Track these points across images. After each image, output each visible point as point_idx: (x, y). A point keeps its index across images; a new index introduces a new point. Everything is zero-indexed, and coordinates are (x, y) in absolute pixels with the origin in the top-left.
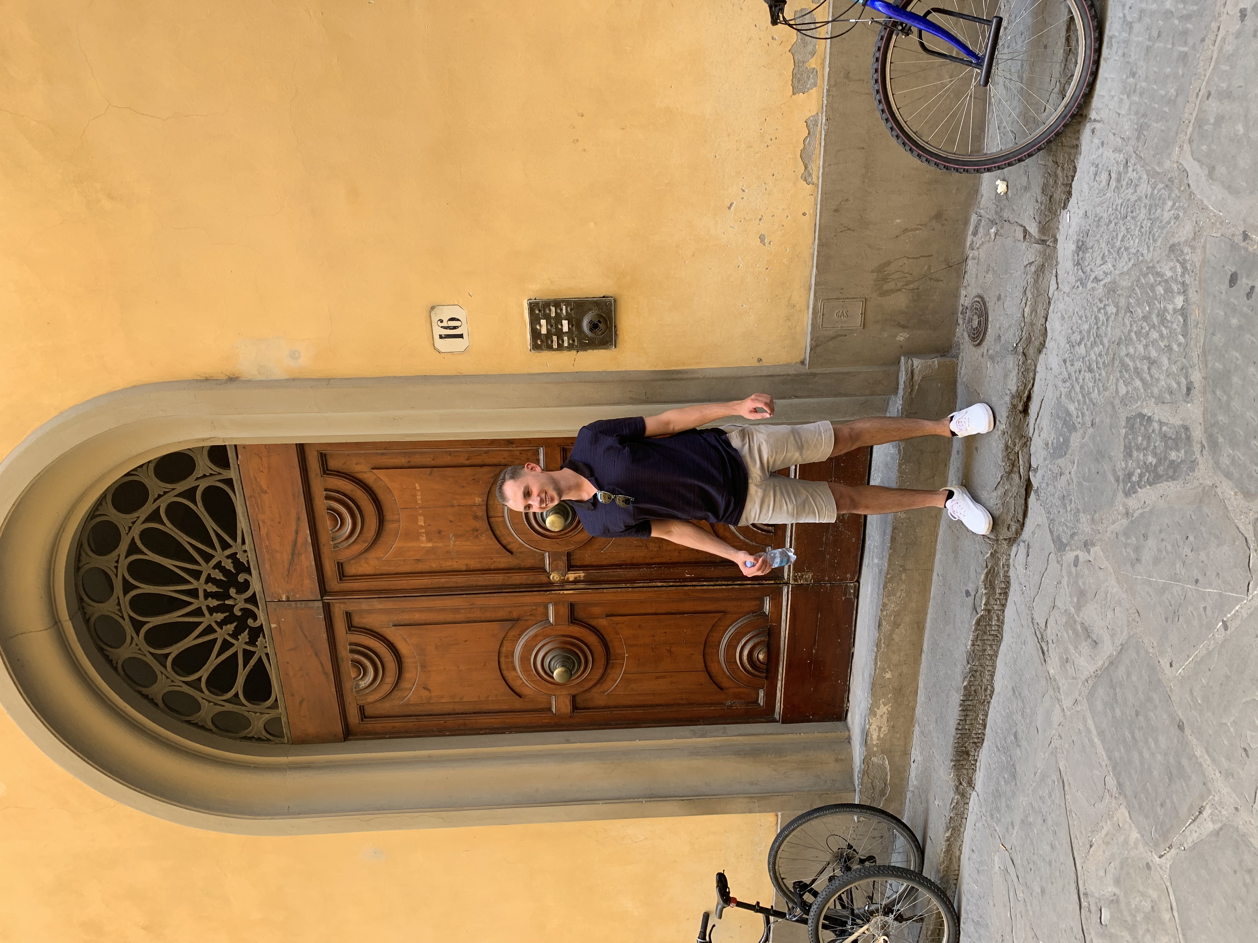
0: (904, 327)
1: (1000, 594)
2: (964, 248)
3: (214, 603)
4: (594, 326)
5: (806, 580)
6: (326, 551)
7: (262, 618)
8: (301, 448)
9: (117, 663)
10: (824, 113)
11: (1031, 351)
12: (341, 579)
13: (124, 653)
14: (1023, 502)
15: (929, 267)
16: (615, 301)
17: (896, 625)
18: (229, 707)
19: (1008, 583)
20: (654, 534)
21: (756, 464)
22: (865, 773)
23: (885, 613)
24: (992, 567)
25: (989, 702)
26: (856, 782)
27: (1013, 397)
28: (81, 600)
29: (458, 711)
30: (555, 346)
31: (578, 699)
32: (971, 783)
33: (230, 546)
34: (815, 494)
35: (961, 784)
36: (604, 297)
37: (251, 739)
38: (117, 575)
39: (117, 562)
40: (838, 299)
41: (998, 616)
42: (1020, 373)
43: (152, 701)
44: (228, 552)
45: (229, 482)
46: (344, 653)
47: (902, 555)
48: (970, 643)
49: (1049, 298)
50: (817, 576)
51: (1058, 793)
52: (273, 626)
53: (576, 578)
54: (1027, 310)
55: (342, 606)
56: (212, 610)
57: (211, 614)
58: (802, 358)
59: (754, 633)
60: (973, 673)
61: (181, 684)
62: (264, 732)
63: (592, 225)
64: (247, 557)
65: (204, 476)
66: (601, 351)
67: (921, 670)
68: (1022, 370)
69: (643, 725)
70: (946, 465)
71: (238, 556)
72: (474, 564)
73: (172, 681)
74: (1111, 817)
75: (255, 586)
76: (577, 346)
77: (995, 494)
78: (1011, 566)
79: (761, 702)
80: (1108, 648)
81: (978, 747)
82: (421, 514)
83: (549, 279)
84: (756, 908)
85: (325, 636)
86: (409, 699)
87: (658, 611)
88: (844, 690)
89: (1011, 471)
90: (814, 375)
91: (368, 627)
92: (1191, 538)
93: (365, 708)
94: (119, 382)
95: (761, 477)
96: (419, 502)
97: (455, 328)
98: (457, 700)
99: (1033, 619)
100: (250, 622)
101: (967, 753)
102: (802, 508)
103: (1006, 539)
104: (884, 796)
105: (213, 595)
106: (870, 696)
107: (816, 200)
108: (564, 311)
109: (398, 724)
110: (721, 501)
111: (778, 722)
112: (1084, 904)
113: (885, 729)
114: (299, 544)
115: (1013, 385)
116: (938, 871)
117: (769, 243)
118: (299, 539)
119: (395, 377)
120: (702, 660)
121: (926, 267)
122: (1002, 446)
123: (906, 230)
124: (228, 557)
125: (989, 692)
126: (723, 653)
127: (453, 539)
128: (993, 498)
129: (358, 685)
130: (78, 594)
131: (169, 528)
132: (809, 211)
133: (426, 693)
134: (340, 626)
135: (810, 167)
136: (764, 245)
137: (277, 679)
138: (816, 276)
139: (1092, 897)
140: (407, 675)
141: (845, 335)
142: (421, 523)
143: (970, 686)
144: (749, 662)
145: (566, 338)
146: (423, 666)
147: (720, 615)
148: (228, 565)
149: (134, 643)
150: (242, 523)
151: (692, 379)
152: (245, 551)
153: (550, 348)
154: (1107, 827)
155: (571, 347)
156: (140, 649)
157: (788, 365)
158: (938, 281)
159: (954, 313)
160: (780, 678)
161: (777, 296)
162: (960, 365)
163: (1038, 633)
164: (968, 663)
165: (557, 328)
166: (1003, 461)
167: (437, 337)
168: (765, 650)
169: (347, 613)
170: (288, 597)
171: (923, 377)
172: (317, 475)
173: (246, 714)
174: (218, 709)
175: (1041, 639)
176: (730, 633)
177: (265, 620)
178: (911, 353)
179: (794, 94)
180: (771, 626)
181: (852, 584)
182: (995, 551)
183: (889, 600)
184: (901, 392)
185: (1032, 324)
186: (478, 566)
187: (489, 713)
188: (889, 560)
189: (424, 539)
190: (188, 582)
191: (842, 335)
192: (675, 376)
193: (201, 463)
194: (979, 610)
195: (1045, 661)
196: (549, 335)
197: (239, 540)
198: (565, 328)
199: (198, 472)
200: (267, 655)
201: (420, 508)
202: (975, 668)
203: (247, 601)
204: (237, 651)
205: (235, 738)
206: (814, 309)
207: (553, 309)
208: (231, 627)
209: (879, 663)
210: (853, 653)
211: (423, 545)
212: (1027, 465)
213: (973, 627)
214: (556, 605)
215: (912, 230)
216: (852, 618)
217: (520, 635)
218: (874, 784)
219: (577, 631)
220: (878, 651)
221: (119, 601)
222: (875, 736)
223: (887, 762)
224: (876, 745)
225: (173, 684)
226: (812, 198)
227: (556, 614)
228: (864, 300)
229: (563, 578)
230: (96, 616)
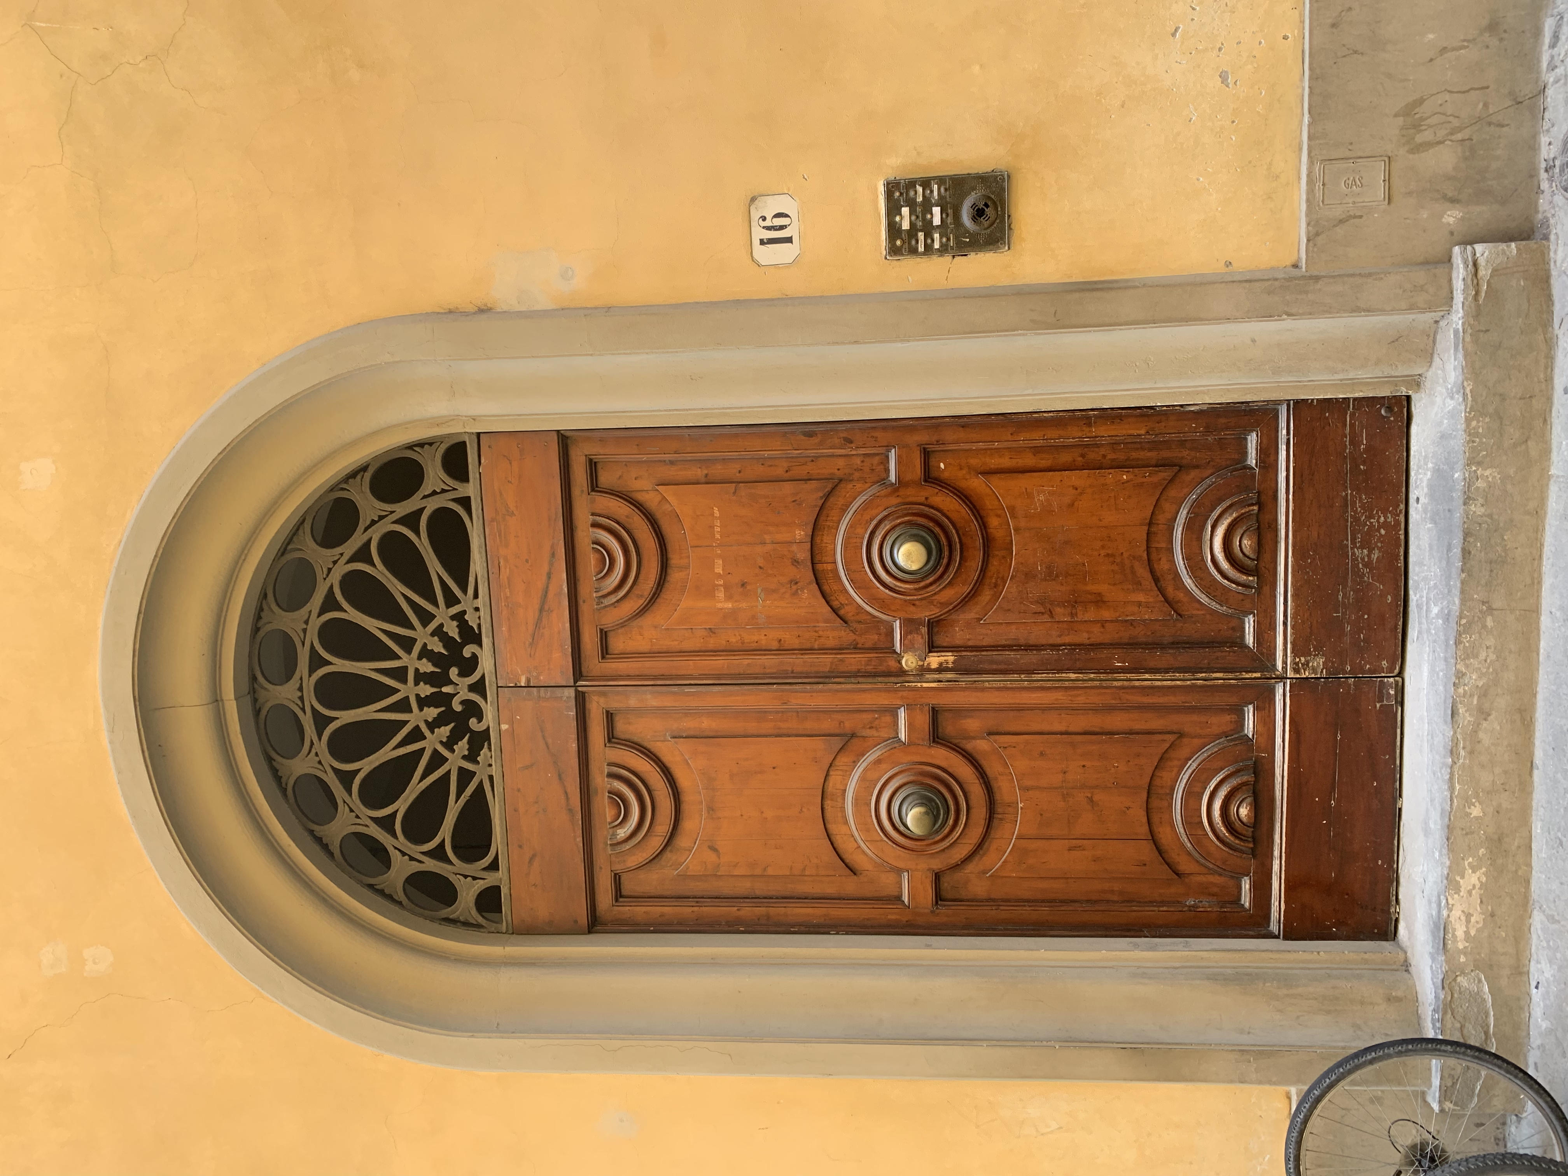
0: (1453, 201)
2: (1539, 72)
3: (426, 690)
4: (978, 213)
5: (1314, 670)
6: (586, 610)
7: (490, 716)
8: (564, 437)
9: (286, 784)
12: (603, 658)
13: (298, 767)
15: (1486, 105)
16: (1009, 176)
17: (1483, 713)
18: (430, 865)
22: (1445, 1007)
23: (1461, 690)
28: (254, 679)
29: (758, 893)
30: (921, 248)
31: (947, 882)
33: (456, 600)
36: (992, 173)
37: (455, 922)
38: (304, 643)
39: (307, 621)
40: (1346, 159)
43: (325, 847)
44: (454, 610)
45: (465, 502)
46: (600, 781)
47: (1483, 582)
50: (1333, 663)
52: (504, 727)
53: (943, 662)
55: (602, 700)
56: (422, 703)
57: (421, 709)
58: (1293, 259)
59: (1232, 769)
61: (368, 822)
62: (474, 912)
63: (976, 69)
64: (479, 618)
65: (434, 493)
66: (987, 255)
69: (1052, 933)
70: (1545, 421)
71: (466, 617)
72: (791, 639)
73: (357, 817)
75: (486, 665)
76: (952, 248)
79: (1246, 900)
82: (719, 556)
83: (915, 149)
85: (574, 745)
86: (688, 868)
87: (1072, 729)
88: (1389, 878)
90: (1315, 281)
91: (636, 739)
93: (622, 879)
96: (718, 536)
97: (782, 228)
98: (758, 871)
105: (427, 678)
106: (1445, 851)
107: (1302, 15)
108: (936, 193)
109: (669, 910)
111: (1277, 937)
113: (1478, 917)
114: (551, 594)
117: (1235, 83)
118: (551, 588)
119: (697, 303)
120: (1145, 820)
121: (1481, 106)
123: (1444, 50)
124: (453, 618)
126: (1179, 807)
127: (762, 594)
129: (614, 835)
130: (251, 669)
132: (1292, 31)
133: (711, 857)
134: (597, 733)
136: (1228, 86)
137: (501, 819)
138: (1309, 125)
140: (688, 824)
141: (1361, 217)
142: (719, 570)
144: (1223, 822)
145: (936, 236)
146: (711, 809)
147: (1171, 738)
148: (452, 628)
149: (313, 751)
150: (476, 565)
152: (477, 609)
153: (914, 251)
155: (944, 250)
156: (320, 762)
157: (1272, 267)
158: (1501, 125)
159: (1534, 174)
160: (1276, 853)
161: (1250, 162)
162: (1552, 248)
165: (924, 219)
167: (756, 242)
168: (1249, 800)
169: (607, 712)
170: (528, 680)
171: (1495, 271)
172: (582, 491)
173: (452, 878)
174: (415, 867)
176: (1190, 771)
177: (493, 718)
178: (1470, 238)
180: (1257, 757)
181: (1392, 680)
184: (1459, 297)
186: (799, 643)
187: (806, 897)
188: (1462, 592)
189: (721, 595)
190: (395, 656)
191: (1355, 217)
193: (431, 473)
196: (912, 232)
197: (471, 592)
198: (937, 221)
199: (426, 489)
200: (491, 778)
201: (719, 545)
203: (472, 688)
204: (450, 771)
205: (433, 919)
206: (1308, 176)
207: (920, 189)
208: (445, 731)
209: (1457, 787)
210: (1400, 809)
211: (720, 605)
214: (910, 707)
215: (1454, 49)
216: (1395, 743)
217: (855, 762)
218: (1465, 1031)
219: (942, 756)
220: (1454, 763)
221: (301, 684)
222: (1460, 933)
223: (1486, 988)
224: (1464, 952)
225: (358, 821)
226: (1296, 12)
227: (911, 726)
228: (1387, 159)
229: (921, 663)
230: (269, 705)
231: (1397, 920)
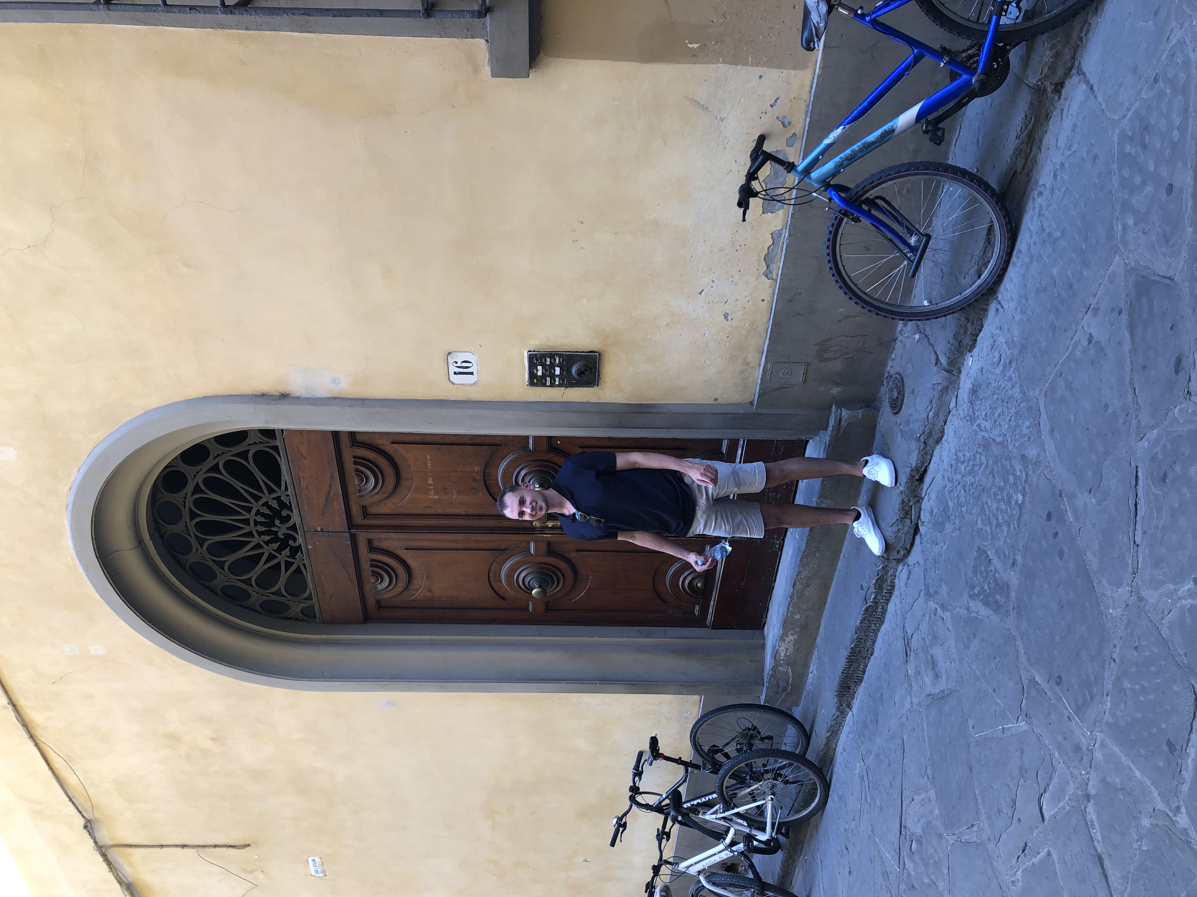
0: (838, 384)
1: (886, 593)
3: (262, 529)
4: (581, 372)
6: (353, 499)
7: (301, 541)
8: (336, 435)
9: (185, 566)
10: (787, 230)
11: (931, 442)
12: (364, 517)
13: (191, 559)
14: (912, 537)
15: (864, 344)
16: (600, 355)
17: (807, 585)
18: (273, 597)
19: (893, 587)
20: (619, 539)
21: (702, 495)
22: (773, 676)
23: (799, 577)
24: (882, 575)
25: (869, 658)
26: (765, 680)
27: (912, 470)
28: (156, 522)
29: (454, 607)
30: (548, 384)
31: (552, 604)
32: (849, 706)
33: (275, 491)
34: (748, 517)
35: (842, 705)
36: (591, 352)
37: (290, 619)
38: (185, 507)
39: (185, 498)
40: (785, 362)
41: (883, 606)
42: (920, 455)
43: (213, 591)
44: (274, 495)
45: (276, 449)
46: (365, 565)
47: (817, 540)
48: (859, 621)
49: (949, 409)
51: (899, 753)
52: (310, 547)
53: (553, 525)
54: (931, 414)
55: (365, 536)
56: (260, 534)
57: (260, 536)
58: (752, 399)
60: (859, 640)
61: (236, 581)
62: (300, 615)
63: (585, 301)
64: (290, 499)
65: (255, 442)
66: (585, 388)
67: (824, 615)
68: (922, 453)
71: (282, 498)
72: (471, 511)
73: (229, 579)
74: (927, 792)
75: (295, 518)
76: (566, 384)
77: (891, 529)
78: (897, 577)
79: (696, 613)
80: (943, 685)
81: (857, 684)
82: (431, 476)
83: (546, 337)
84: (679, 761)
85: (351, 555)
86: (416, 597)
87: (619, 550)
88: (765, 610)
89: (905, 517)
90: (760, 414)
91: (386, 549)
92: (997, 659)
93: (381, 601)
94: (192, 393)
95: (706, 506)
96: (430, 468)
97: (467, 367)
98: (454, 599)
99: (904, 626)
100: (291, 542)
101: (849, 688)
102: (737, 527)
103: (895, 559)
104: (786, 691)
105: (262, 524)
107: (774, 291)
109: (407, 613)
110: (673, 525)
111: (709, 628)
112: (903, 833)
113: (791, 650)
114: (332, 494)
115: (913, 461)
116: (818, 755)
117: (732, 319)
118: (332, 491)
119: (417, 400)
120: (651, 583)
121: (861, 343)
122: (899, 501)
123: (847, 317)
124: (274, 499)
125: (870, 652)
126: (670, 579)
127: (456, 494)
128: (889, 532)
129: (376, 588)
130: (153, 518)
131: (226, 477)
132: (767, 298)
133: (430, 594)
134: (363, 549)
135: (771, 267)
136: (727, 320)
137: (311, 581)
138: (768, 344)
139: (909, 830)
140: (416, 582)
141: (788, 388)
142: (430, 482)
143: (856, 648)
144: (689, 587)
145: (557, 379)
146: (428, 576)
148: (275, 504)
149: (199, 553)
150: (285, 476)
151: (659, 413)
152: (288, 495)
153: (544, 385)
154: (923, 795)
155: (560, 385)
156: (203, 557)
157: (738, 404)
158: (870, 353)
159: (881, 375)
160: (713, 599)
161: (735, 356)
163: (906, 639)
164: (856, 633)
165: (550, 371)
166: (899, 511)
167: (451, 373)
169: (368, 540)
170: (322, 529)
171: (849, 424)
172: (347, 445)
173: (287, 602)
174: (265, 598)
175: (907, 645)
176: (678, 566)
177: (303, 542)
178: (842, 403)
179: (763, 213)
181: (778, 542)
182: (886, 566)
183: (804, 569)
184: (829, 432)
185: (933, 424)
186: (475, 513)
187: (479, 609)
188: (807, 543)
189: (432, 493)
190: (241, 514)
191: (785, 388)
192: (644, 410)
193: (252, 434)
194: (868, 602)
195: (907, 661)
196: (544, 376)
197: (283, 488)
198: (557, 373)
200: (304, 565)
201: (431, 472)
202: (861, 637)
203: (289, 528)
204: (280, 561)
205: (278, 618)
206: (764, 368)
207: (548, 360)
208: (276, 546)
209: (791, 609)
210: (774, 587)
211: (431, 497)
212: (918, 515)
213: (863, 612)
214: (536, 542)
215: (853, 317)
216: (775, 565)
217: (506, 560)
218: (779, 684)
219: (551, 560)
220: (791, 601)
221: (186, 524)
222: (782, 654)
223: (790, 671)
224: (783, 660)
225: (229, 580)
226: (771, 289)
227: (536, 549)
228: (806, 364)
229: (543, 525)
230: (168, 533)
231: (765, 623)
